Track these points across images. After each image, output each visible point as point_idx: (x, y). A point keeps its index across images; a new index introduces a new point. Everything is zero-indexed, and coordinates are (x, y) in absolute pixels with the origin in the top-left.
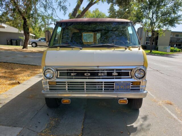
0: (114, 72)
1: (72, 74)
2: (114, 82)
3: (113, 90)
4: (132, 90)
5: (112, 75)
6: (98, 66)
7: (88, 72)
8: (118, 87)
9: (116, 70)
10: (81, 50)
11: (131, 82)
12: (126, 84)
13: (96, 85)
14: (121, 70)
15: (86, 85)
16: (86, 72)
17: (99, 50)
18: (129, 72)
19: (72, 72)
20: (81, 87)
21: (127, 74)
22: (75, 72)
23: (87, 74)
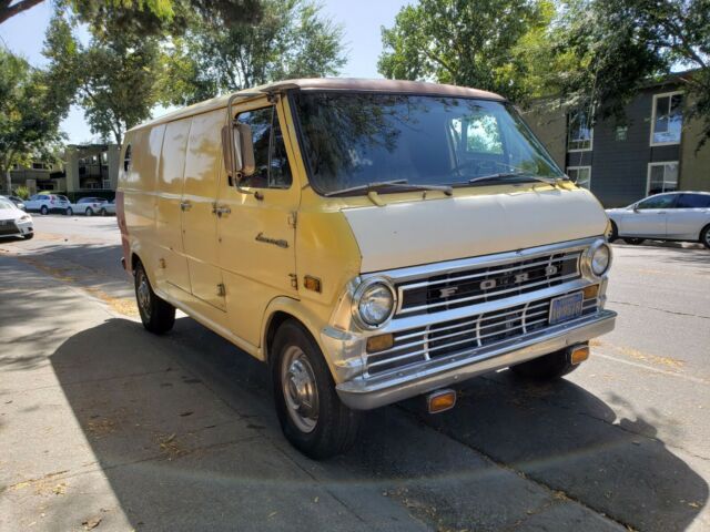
0: (547, 265)
1: (445, 293)
2: (549, 299)
3: (548, 324)
4: (584, 313)
6: (518, 251)
8: (559, 313)
12: (574, 299)
14: (563, 255)
15: (481, 324)
16: (485, 278)
19: (447, 285)
22: (452, 284)
23: (488, 284)
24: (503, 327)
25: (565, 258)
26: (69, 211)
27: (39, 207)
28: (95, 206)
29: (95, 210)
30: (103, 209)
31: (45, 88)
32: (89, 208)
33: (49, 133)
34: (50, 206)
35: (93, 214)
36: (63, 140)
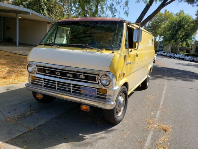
0: (81, 75)
1: (47, 71)
2: (80, 86)
3: (80, 93)
4: (97, 97)
5: (80, 78)
6: (66, 66)
7: (59, 72)
8: (84, 92)
9: (83, 73)
10: (58, 49)
11: (97, 89)
12: (91, 90)
13: (66, 85)
14: (88, 73)
15: (58, 84)
16: (57, 71)
17: (71, 50)
18: (96, 77)
19: (47, 70)
20: (53, 86)
21: (94, 79)
23: (58, 73)
24: (65, 88)
25: (89, 75)
26: (184, 59)
27: (178, 57)
28: (192, 58)
29: (191, 60)
30: (193, 60)
31: (193, 24)
32: (190, 59)
33: (190, 37)
34: (181, 57)
35: (190, 61)
36: (193, 39)
